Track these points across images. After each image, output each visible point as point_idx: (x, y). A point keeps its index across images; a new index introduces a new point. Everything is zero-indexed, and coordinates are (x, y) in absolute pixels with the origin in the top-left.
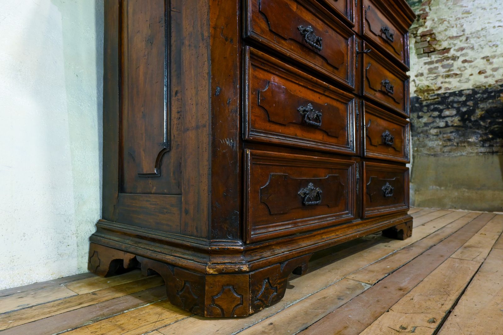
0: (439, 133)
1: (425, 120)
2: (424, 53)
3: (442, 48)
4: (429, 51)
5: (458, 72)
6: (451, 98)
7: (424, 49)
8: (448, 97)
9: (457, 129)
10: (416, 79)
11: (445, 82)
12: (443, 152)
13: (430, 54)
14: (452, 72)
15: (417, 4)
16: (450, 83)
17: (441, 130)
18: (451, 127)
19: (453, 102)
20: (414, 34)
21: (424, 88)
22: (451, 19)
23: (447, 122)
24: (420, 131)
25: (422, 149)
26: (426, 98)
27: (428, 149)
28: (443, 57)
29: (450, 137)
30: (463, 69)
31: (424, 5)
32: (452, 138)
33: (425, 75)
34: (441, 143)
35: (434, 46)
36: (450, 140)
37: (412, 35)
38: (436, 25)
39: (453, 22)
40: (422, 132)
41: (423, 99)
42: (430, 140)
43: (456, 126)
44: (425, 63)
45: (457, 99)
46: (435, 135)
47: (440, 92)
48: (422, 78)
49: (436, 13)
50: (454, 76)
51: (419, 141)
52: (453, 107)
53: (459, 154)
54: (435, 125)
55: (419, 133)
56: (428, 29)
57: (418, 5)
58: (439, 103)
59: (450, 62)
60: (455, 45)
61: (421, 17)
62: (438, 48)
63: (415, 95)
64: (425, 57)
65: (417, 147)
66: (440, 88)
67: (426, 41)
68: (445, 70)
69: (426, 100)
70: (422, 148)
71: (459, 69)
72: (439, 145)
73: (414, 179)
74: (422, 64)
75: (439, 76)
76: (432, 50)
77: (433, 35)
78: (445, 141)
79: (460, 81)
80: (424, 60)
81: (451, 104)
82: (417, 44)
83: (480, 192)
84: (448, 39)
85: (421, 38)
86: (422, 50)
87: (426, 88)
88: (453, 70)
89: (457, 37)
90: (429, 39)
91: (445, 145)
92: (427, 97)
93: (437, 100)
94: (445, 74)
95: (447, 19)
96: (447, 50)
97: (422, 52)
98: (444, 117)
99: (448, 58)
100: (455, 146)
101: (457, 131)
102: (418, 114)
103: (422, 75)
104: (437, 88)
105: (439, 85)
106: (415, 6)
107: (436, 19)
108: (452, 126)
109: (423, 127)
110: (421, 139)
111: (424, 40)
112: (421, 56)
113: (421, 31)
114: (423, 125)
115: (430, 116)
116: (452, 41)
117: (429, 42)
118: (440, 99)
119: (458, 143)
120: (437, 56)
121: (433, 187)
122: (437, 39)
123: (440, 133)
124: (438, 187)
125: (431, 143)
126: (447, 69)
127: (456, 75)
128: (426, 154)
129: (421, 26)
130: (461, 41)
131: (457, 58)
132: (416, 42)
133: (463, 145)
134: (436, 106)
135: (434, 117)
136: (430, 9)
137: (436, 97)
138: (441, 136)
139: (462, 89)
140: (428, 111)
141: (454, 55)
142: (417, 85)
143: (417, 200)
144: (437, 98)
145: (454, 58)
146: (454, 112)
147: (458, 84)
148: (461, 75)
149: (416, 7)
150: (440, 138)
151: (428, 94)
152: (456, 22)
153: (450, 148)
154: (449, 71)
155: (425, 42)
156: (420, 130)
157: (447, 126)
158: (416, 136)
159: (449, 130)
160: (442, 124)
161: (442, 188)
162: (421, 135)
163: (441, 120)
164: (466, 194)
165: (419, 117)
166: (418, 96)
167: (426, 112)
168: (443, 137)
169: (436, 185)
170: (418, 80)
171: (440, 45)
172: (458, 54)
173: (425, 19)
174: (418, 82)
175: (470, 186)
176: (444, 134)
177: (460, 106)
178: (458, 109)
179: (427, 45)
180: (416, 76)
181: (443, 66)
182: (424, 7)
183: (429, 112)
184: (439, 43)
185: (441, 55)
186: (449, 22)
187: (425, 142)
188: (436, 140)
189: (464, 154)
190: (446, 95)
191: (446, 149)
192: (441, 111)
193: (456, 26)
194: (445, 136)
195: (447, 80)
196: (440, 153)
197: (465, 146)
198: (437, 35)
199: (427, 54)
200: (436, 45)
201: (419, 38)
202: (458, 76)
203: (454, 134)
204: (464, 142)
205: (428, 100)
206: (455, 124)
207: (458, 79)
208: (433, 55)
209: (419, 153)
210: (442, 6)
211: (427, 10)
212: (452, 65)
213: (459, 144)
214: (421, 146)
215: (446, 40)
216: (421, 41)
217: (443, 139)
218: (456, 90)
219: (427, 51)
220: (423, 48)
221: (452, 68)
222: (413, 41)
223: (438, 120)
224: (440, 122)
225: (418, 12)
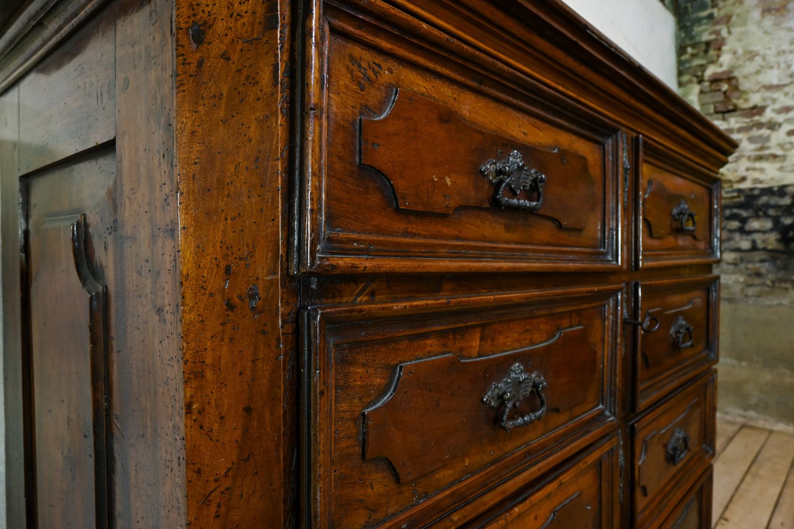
0: (739, 261)
2: (717, 112)
3: (750, 104)
4: (725, 110)
5: (779, 152)
6: (764, 199)
7: (717, 105)
8: (758, 196)
9: (773, 255)
11: (754, 169)
12: (746, 296)
13: (727, 115)
14: (767, 152)
15: (705, 21)
16: (762, 170)
17: (744, 255)
18: (762, 252)
19: (767, 206)
20: (697, 77)
22: (768, 52)
23: (754, 242)
28: (751, 124)
29: (759, 268)
30: (788, 146)
31: (717, 23)
32: (763, 271)
34: (742, 279)
35: (735, 101)
36: (758, 275)
37: (695, 79)
38: (740, 63)
39: (772, 59)
42: (722, 272)
43: (772, 251)
45: (774, 200)
46: (731, 264)
47: (744, 186)
49: (740, 40)
50: (771, 159)
52: (766, 216)
53: (775, 302)
54: (732, 244)
56: (724, 68)
57: (706, 24)
58: (741, 206)
59: (765, 132)
60: (774, 101)
61: (713, 46)
62: (741, 104)
64: (718, 119)
66: (743, 179)
67: (719, 90)
68: (753, 146)
71: (781, 146)
72: (737, 282)
75: (743, 156)
76: (731, 107)
77: (734, 82)
78: (749, 275)
79: (781, 169)
81: (763, 209)
82: (703, 96)
84: (763, 90)
85: (711, 85)
86: (712, 107)
88: (768, 148)
89: (778, 87)
90: (725, 87)
91: (750, 282)
93: (737, 200)
94: (754, 154)
95: (762, 52)
96: (758, 110)
97: (712, 111)
98: (750, 233)
99: (760, 125)
100: (768, 286)
101: (773, 259)
104: (738, 179)
105: (742, 172)
106: (700, 25)
107: (740, 51)
108: (765, 249)
111: (717, 88)
113: (710, 71)
116: (768, 94)
117: (725, 93)
118: (742, 199)
119: (773, 282)
120: (740, 119)
121: (725, 360)
122: (742, 88)
123: (742, 260)
124: (735, 362)
126: (758, 145)
127: (775, 156)
129: (712, 62)
130: (786, 94)
131: (776, 127)
132: (702, 92)
133: (783, 285)
134: (735, 211)
135: (731, 231)
136: (729, 32)
137: (735, 194)
138: (742, 266)
139: (785, 182)
141: (773, 121)
144: (738, 197)
145: (773, 126)
146: (769, 224)
147: (778, 174)
148: (784, 158)
149: (703, 28)
150: (740, 270)
152: (777, 59)
153: (758, 289)
154: (762, 148)
155: (718, 93)
157: (754, 248)
159: (758, 256)
161: (744, 364)
163: (745, 237)
164: (787, 379)
168: (747, 269)
169: (732, 357)
171: (747, 100)
172: (780, 118)
173: (719, 49)
176: (749, 262)
177: (780, 213)
178: (776, 220)
179: (720, 97)
181: (751, 140)
182: (717, 28)
184: (745, 96)
185: (748, 117)
186: (764, 58)
188: (734, 273)
189: (785, 302)
190: (756, 192)
191: (751, 291)
192: (744, 221)
193: (779, 67)
194: (750, 266)
195: (758, 165)
196: (740, 296)
197: (786, 289)
198: (741, 80)
199: (720, 116)
200: (738, 98)
201: (706, 84)
202: (778, 159)
203: (766, 264)
204: (785, 281)
206: (770, 247)
207: (778, 165)
208: (732, 116)
210: (752, 28)
211: (724, 33)
212: (768, 139)
213: (777, 285)
215: (758, 91)
216: (711, 91)
217: (746, 272)
218: (775, 184)
219: (721, 108)
220: (714, 103)
221: (767, 144)
222: (696, 89)
223: (737, 236)
224: (741, 240)
225: (706, 37)
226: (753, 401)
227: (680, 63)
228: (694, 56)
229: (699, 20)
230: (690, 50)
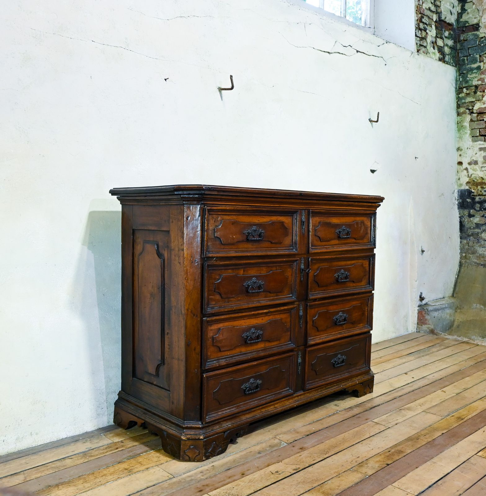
1: (477, 220)
2: (481, 135)
10: (469, 167)
15: (475, 71)
20: (469, 110)
21: (477, 180)
24: (470, 234)
25: (471, 256)
26: (479, 193)
27: (477, 257)
31: (483, 73)
33: (480, 164)
37: (467, 111)
40: (472, 235)
41: (475, 194)
42: (480, 246)
44: (481, 149)
48: (476, 167)
51: (468, 246)
55: (469, 236)
57: (476, 73)
61: (479, 89)
63: (467, 188)
64: (481, 141)
65: (465, 253)
67: (483, 120)
69: (479, 195)
70: (471, 254)
73: (456, 293)
74: (476, 149)
80: (480, 144)
82: (473, 123)
85: (477, 116)
86: (478, 131)
87: (480, 181)
92: (481, 192)
97: (478, 134)
102: (469, 212)
103: (476, 163)
106: (472, 73)
109: (474, 228)
110: (471, 244)
111: (481, 119)
112: (476, 138)
113: (478, 106)
114: (474, 225)
115: (483, 216)
121: (476, 305)
124: (482, 307)
125: (481, 249)
128: (476, 263)
129: (479, 100)
132: (472, 120)
140: (480, 210)
142: (470, 176)
143: (457, 320)
149: (474, 75)
151: (482, 188)
156: (470, 232)
158: (465, 238)
162: (471, 237)
165: (470, 216)
166: (470, 189)
167: (479, 211)
169: (480, 304)
170: (471, 169)
173: (484, 92)
174: (471, 172)
179: (483, 125)
180: (470, 164)
182: (483, 76)
183: (482, 211)
187: (475, 247)
199: (483, 137)
201: (475, 115)
205: (482, 195)
209: (468, 261)
214: (470, 252)
216: (478, 121)
219: (483, 133)
220: (479, 129)
222: (468, 118)
225: (475, 82)
227: (458, 99)
228: (468, 94)
229: (472, 70)
230: (465, 90)
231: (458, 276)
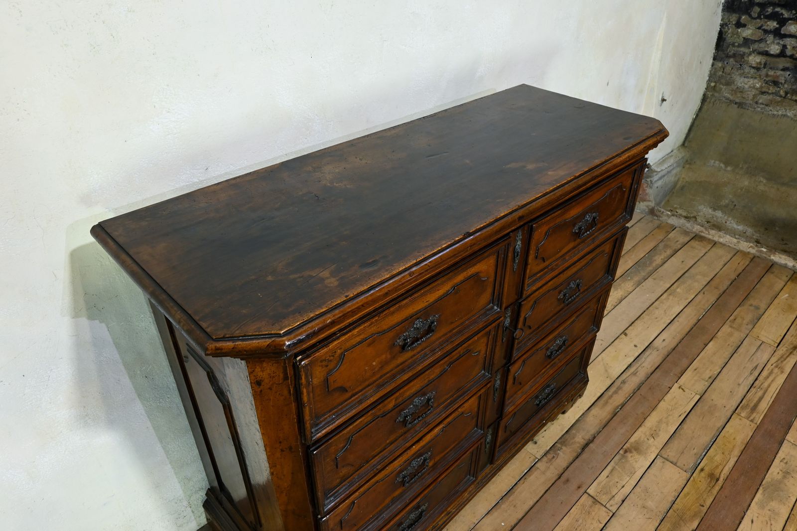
0: (762, 66)
1: (747, 33)
12: (757, 103)
17: (769, 59)
18: (788, 59)
23: (785, 47)
24: (731, 54)
25: (723, 87)
27: (732, 91)
29: (778, 77)
32: (782, 80)
34: (758, 86)
36: (776, 83)
40: (734, 56)
42: (741, 75)
46: (754, 68)
51: (723, 72)
53: (780, 113)
54: (762, 46)
55: (728, 57)
65: (715, 82)
70: (723, 85)
72: (754, 87)
73: (689, 142)
78: (767, 83)
83: (784, 189)
91: (764, 90)
98: (784, 36)
100: (781, 96)
102: (740, 18)
108: (792, 57)
109: (739, 46)
110: (728, 69)
114: (741, 41)
115: (759, 28)
119: (786, 93)
121: (714, 163)
123: (765, 65)
124: (722, 165)
125: (742, 79)
128: (728, 99)
134: (778, 9)
135: (766, 32)
138: (764, 72)
140: (759, 17)
143: (683, 178)
150: (760, 76)
153: (771, 97)
156: (731, 50)
157: (782, 54)
158: (722, 60)
159: (783, 63)
160: (775, 49)
161: (729, 168)
162: (732, 60)
163: (777, 41)
164: (761, 187)
165: (739, 25)
167: (755, 19)
168: (767, 75)
169: (721, 161)
175: (773, 175)
176: (771, 68)
183: (761, 19)
187: (733, 75)
188: (753, 77)
189: (790, 114)
191: (763, 99)
192: (783, 22)
194: (771, 73)
196: (751, 102)
203: (788, 73)
209: (716, 94)
213: (789, 96)
214: (723, 81)
217: (765, 78)
223: (770, 38)
224: (773, 42)
226: (724, 202)
231: (697, 115)
